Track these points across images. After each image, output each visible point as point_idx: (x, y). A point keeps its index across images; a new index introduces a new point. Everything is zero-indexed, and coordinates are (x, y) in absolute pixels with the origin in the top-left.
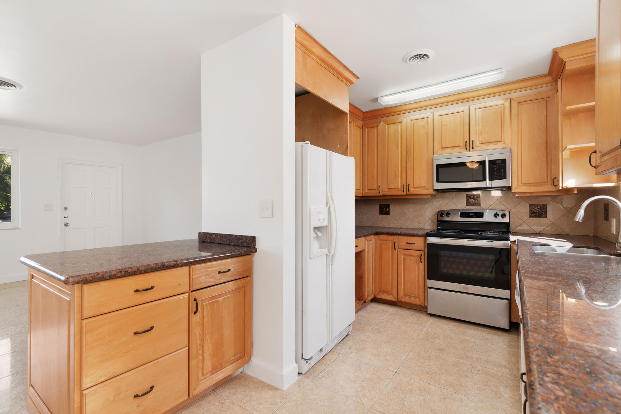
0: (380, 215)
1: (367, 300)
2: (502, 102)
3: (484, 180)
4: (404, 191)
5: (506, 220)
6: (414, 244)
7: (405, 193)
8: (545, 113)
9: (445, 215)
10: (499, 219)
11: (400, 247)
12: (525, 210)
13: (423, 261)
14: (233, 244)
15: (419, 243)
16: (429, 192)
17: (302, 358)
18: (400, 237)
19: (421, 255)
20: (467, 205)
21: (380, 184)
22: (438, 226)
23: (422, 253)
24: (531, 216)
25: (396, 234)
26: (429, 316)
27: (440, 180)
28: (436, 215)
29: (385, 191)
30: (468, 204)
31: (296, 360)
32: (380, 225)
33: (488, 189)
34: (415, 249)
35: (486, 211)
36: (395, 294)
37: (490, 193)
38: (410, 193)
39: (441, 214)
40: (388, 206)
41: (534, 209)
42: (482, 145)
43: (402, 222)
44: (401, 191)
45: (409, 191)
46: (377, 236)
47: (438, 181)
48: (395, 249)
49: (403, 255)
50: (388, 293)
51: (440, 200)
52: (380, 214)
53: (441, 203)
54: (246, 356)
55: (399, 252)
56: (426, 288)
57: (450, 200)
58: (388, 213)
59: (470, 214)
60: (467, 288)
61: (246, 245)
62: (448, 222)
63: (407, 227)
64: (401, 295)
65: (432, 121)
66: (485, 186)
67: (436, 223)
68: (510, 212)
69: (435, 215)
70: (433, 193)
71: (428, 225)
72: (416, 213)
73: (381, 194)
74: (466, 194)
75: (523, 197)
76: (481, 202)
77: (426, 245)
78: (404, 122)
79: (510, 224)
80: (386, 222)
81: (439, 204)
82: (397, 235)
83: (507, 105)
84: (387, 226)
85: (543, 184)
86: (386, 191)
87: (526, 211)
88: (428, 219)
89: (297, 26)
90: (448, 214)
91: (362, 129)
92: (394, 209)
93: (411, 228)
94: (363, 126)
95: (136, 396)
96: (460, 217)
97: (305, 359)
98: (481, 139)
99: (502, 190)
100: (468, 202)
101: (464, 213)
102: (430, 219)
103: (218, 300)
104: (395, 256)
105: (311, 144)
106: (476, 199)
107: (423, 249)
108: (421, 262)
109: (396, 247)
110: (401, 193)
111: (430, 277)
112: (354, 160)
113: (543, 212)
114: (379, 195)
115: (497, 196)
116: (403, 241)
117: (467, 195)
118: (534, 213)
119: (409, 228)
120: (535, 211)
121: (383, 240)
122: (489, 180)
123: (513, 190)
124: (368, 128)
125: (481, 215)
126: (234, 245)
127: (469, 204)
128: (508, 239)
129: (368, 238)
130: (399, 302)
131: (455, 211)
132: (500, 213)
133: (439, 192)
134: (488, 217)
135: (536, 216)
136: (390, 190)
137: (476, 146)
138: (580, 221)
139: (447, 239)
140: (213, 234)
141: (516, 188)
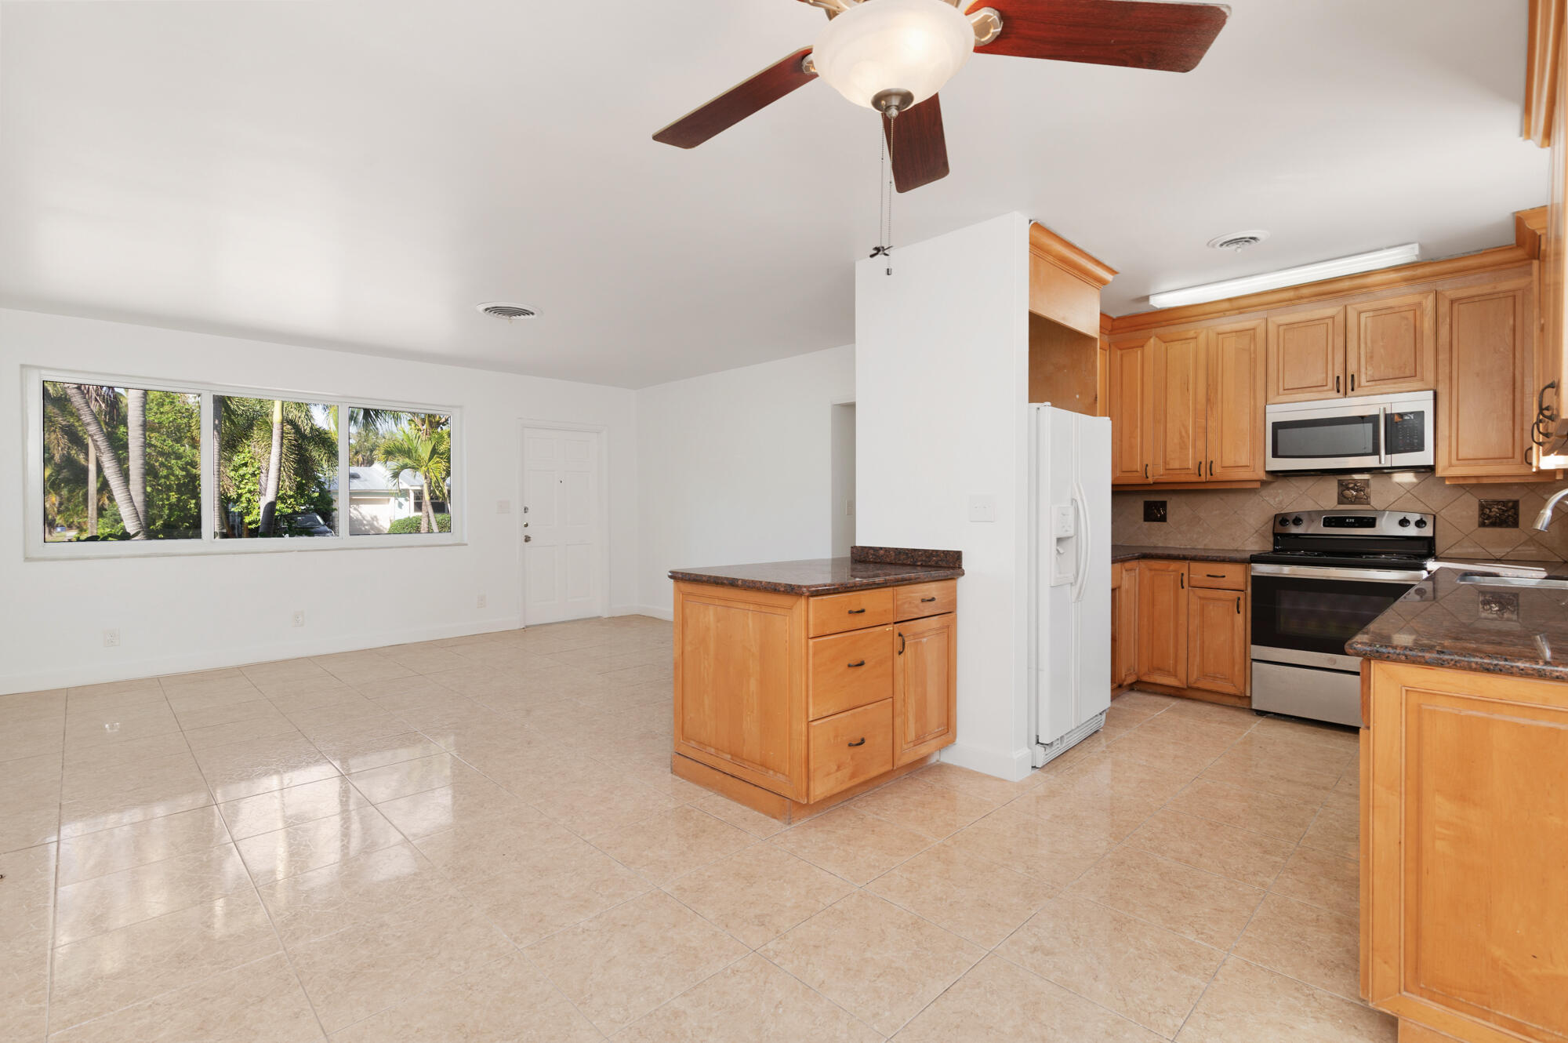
0: (1146, 523)
1: (1125, 683)
2: (1416, 299)
3: (1376, 452)
4: (1200, 475)
5: (1427, 531)
6: (1224, 577)
7: (1203, 479)
8: (1511, 322)
9: (1291, 521)
10: (1411, 531)
11: (1193, 583)
12: (1467, 510)
13: (1242, 610)
14: (919, 563)
15: (1235, 575)
16: (1255, 477)
17: (1038, 743)
18: (1194, 565)
19: (1239, 599)
20: (1340, 503)
21: (1148, 460)
22: (1274, 545)
23: (1241, 595)
24: (1482, 525)
25: (1184, 558)
26: (1253, 715)
27: (1279, 454)
28: (1272, 523)
29: (1157, 473)
30: (1342, 499)
31: (1028, 743)
32: (1146, 544)
33: (1386, 471)
34: (1224, 587)
35: (1384, 514)
36: (1182, 674)
37: (1390, 478)
38: (1214, 479)
39: (1282, 520)
40: (1164, 504)
41: (1490, 509)
42: (1373, 383)
43: (1195, 536)
44: (1195, 474)
45: (1211, 474)
46: (1143, 564)
47: (1275, 455)
48: (1183, 587)
49: (1200, 598)
50: (1169, 673)
51: (1280, 491)
52: (1145, 520)
53: (1281, 498)
54: (950, 732)
55: (1191, 594)
56: (1249, 662)
57: (1301, 493)
58: (1163, 519)
59: (1347, 521)
60: (1335, 662)
61: (944, 564)
62: (1297, 535)
63: (1206, 547)
64: (1195, 677)
65: (1264, 335)
66: (1378, 465)
67: (1271, 539)
68: (1437, 515)
69: (1267, 523)
70: (1265, 478)
71: (1254, 543)
72: (1226, 518)
73: (1151, 480)
74: (1339, 480)
75: (1464, 486)
76: (1372, 497)
77: (1250, 579)
78: (1202, 337)
79: (1434, 541)
80: (1159, 536)
81: (1277, 499)
82: (1188, 562)
83: (1429, 303)
84: (1160, 545)
85: (1505, 460)
86: (1162, 475)
87: (1471, 513)
88: (1253, 531)
89: (1032, 222)
90: (1297, 521)
91: (1108, 351)
92: (1177, 509)
93: (1215, 548)
94: (1112, 347)
95: (850, 745)
96: (1324, 525)
97: (1042, 744)
98: (1369, 373)
99: (1416, 472)
100: (1343, 496)
101: (1334, 518)
102: (1257, 531)
103: (921, 641)
104: (1183, 602)
105: (1052, 406)
106: (1361, 490)
107: (1242, 588)
108: (1239, 612)
109: (1186, 584)
110: (1195, 479)
111: (1257, 639)
112: (1111, 422)
113: (1509, 516)
114: (1146, 482)
115: (1406, 484)
116: (1200, 571)
117: (1340, 483)
118: (1489, 517)
119: (1210, 548)
120: (1492, 514)
121: (1155, 570)
122: (1386, 454)
123: (1439, 473)
124: (1121, 349)
125: (1371, 523)
126: (922, 566)
127: (1345, 500)
128: (1422, 568)
129: (1128, 565)
130: (1190, 688)
131: (1312, 515)
132: (1414, 518)
133: (1277, 476)
134: (1388, 527)
135: (1493, 525)
136: (1171, 472)
137: (1359, 386)
138: (1543, 529)
139: (1295, 568)
140: (881, 548)
141: (1444, 469)
